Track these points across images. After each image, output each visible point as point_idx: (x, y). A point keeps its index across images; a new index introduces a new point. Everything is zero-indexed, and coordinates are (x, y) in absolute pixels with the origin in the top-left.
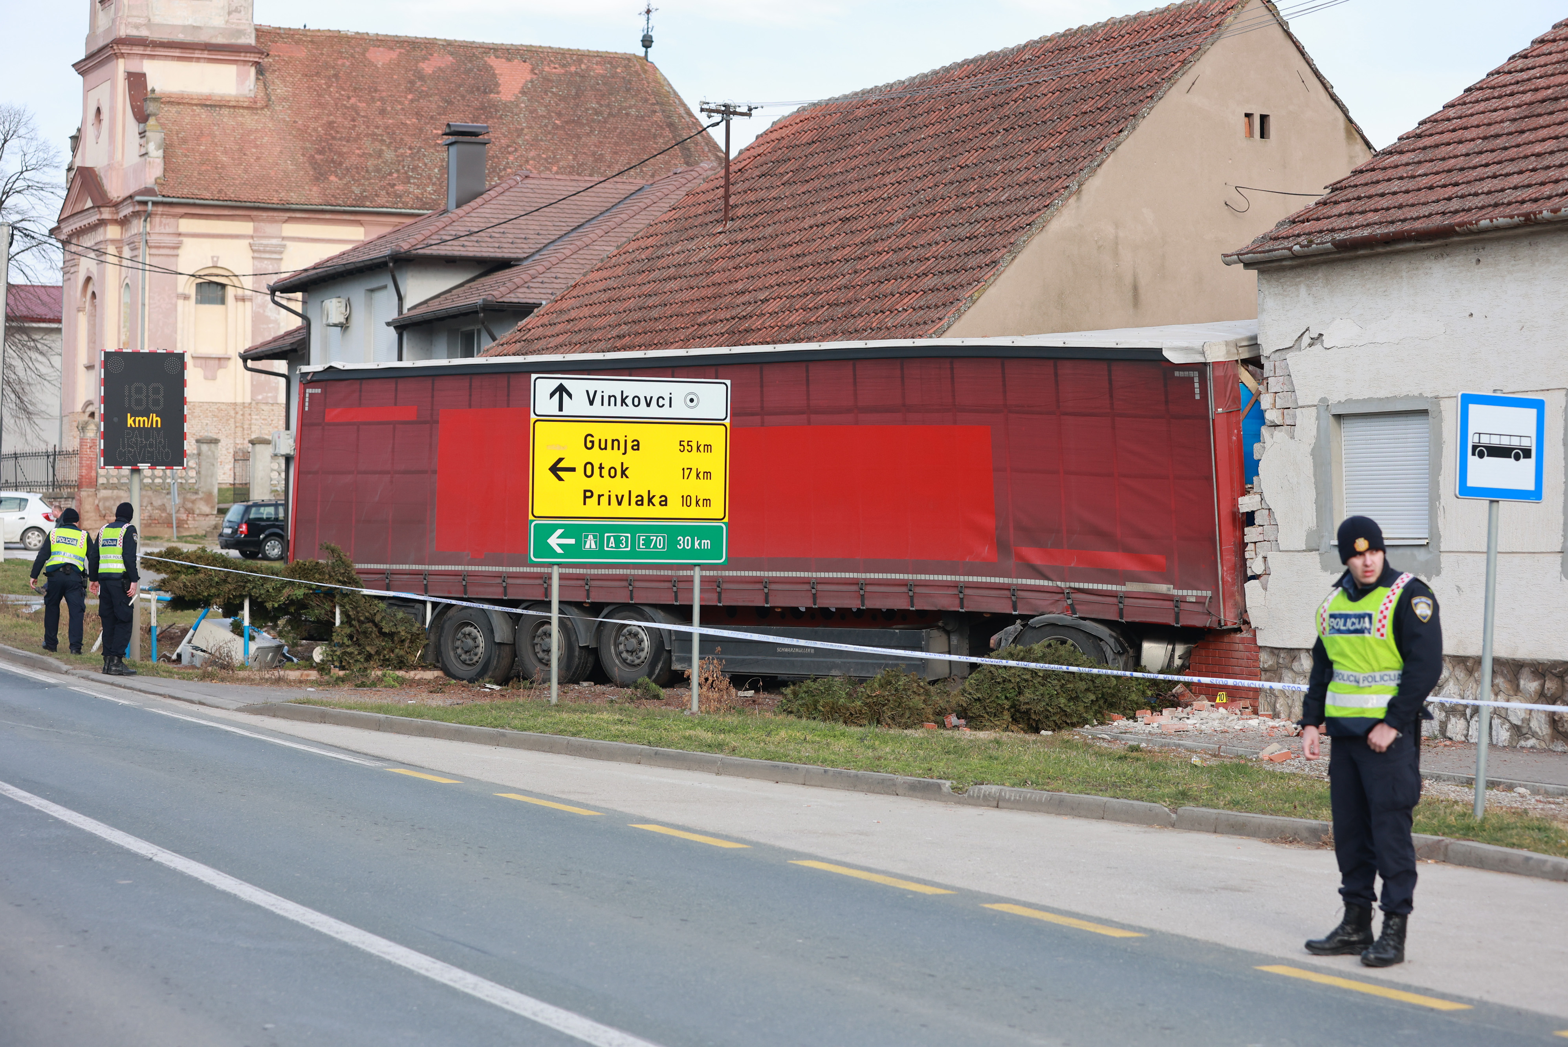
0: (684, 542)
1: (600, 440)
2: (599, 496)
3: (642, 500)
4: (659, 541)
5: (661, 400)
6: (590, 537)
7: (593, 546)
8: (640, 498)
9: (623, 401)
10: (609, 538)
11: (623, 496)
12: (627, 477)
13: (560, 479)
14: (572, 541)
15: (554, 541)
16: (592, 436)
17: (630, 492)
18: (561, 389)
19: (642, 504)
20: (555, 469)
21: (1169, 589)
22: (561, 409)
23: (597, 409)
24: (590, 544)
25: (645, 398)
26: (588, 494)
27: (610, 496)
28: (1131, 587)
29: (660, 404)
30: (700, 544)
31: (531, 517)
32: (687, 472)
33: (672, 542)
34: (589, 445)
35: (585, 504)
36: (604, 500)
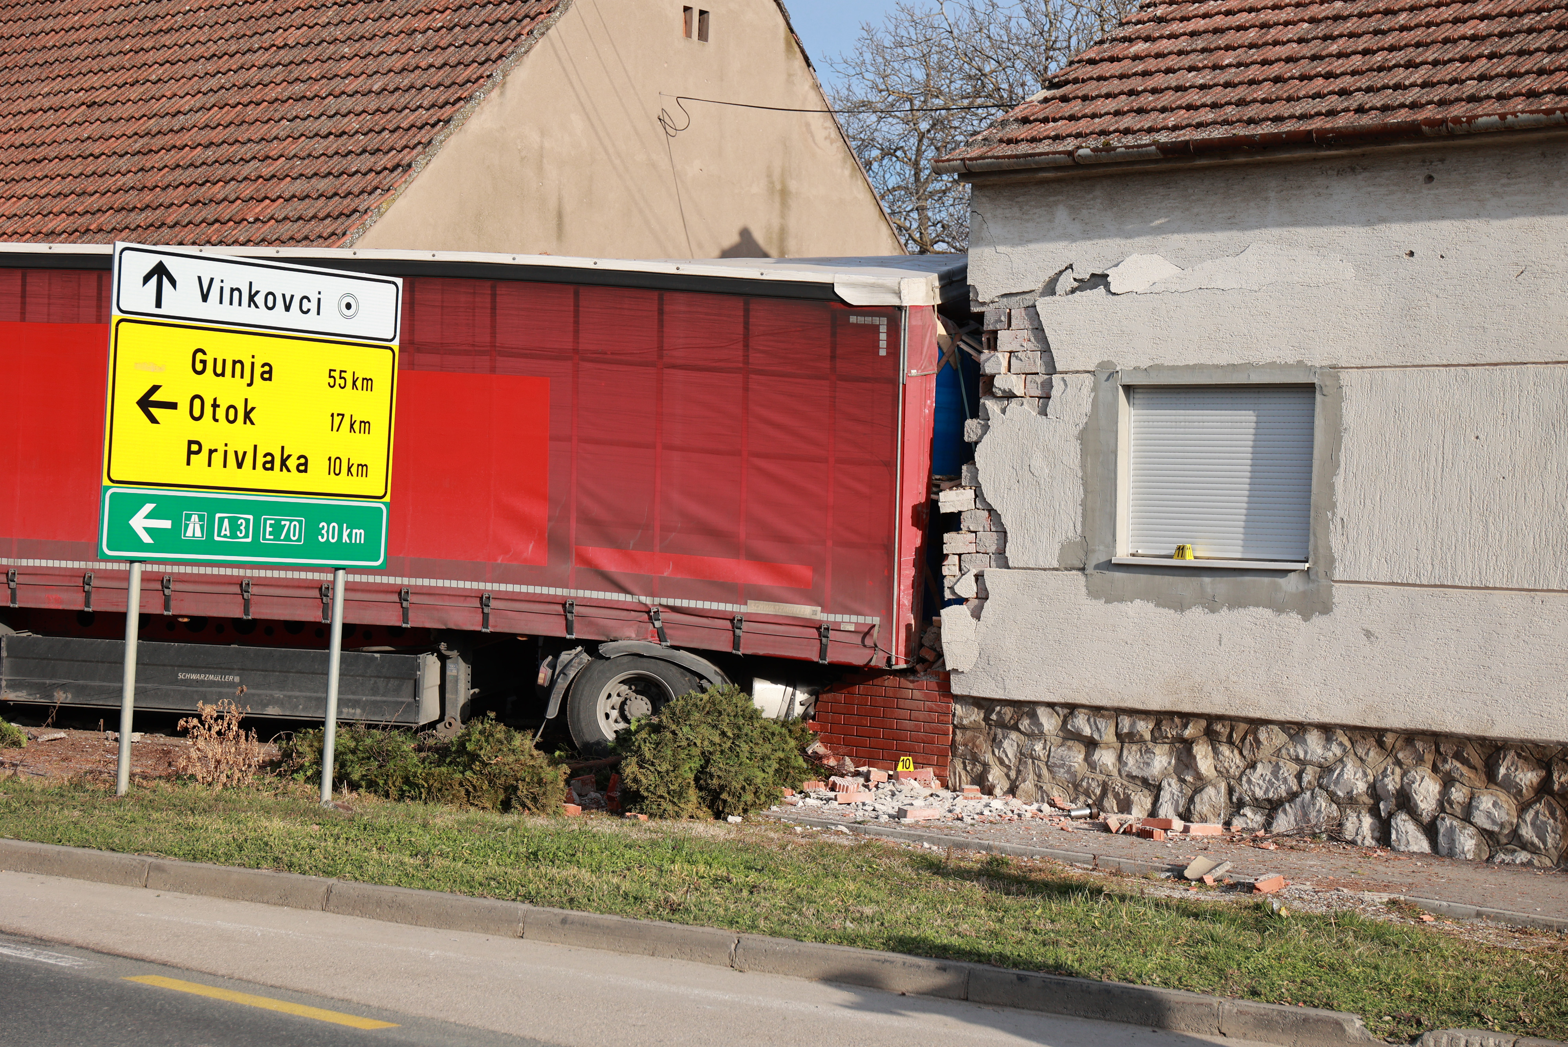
0: (328, 532)
1: (215, 360)
2: (211, 452)
3: (272, 462)
4: (293, 528)
5: (305, 301)
6: (195, 518)
7: (198, 533)
8: (269, 458)
9: (251, 298)
10: (221, 520)
11: (245, 453)
12: (252, 423)
13: (153, 420)
14: (166, 524)
15: (139, 523)
16: (204, 353)
17: (255, 447)
18: (160, 271)
19: (272, 469)
20: (146, 403)
21: (815, 613)
22: (159, 305)
23: (213, 310)
24: (194, 530)
25: (284, 295)
26: (195, 448)
27: (226, 452)
28: (754, 607)
29: (305, 309)
30: (350, 536)
31: (106, 482)
32: (337, 420)
33: (312, 531)
34: (199, 367)
35: (188, 463)
36: (218, 458)
